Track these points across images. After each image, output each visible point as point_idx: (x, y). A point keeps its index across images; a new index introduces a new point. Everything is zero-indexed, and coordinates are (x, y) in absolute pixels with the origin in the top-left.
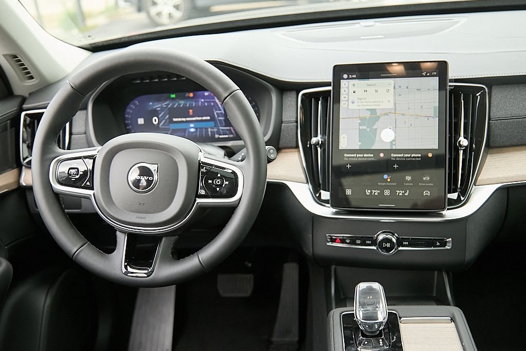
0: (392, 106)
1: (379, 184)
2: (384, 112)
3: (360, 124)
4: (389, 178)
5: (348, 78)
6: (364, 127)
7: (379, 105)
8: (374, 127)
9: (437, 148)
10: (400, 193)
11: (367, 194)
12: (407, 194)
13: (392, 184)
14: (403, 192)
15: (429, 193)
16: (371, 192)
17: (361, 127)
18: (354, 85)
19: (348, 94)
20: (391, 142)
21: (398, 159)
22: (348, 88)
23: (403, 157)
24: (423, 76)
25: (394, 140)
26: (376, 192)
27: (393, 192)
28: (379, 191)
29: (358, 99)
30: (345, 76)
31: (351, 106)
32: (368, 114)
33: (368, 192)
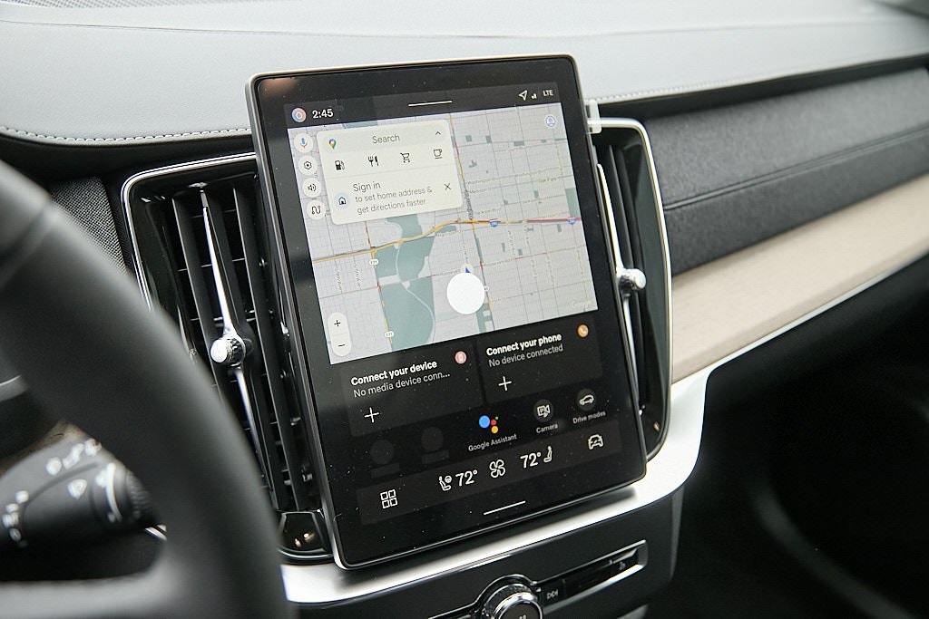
0: (459, 201)
1: (471, 448)
2: (440, 223)
3: (379, 271)
4: (494, 422)
5: (309, 122)
6: (395, 279)
7: (422, 202)
8: (421, 275)
9: (596, 308)
10: (530, 459)
11: (444, 488)
12: (548, 459)
13: (505, 440)
14: (539, 455)
15: (601, 439)
16: (455, 480)
17: (384, 281)
18: (333, 143)
19: (320, 175)
20: (479, 313)
21: (506, 360)
22: (316, 152)
23: (519, 352)
24: (520, 103)
25: (485, 306)
26: (468, 477)
27: (513, 465)
28: (475, 472)
29: (357, 188)
30: (299, 114)
31: (340, 216)
32: (395, 235)
33: (445, 483)
